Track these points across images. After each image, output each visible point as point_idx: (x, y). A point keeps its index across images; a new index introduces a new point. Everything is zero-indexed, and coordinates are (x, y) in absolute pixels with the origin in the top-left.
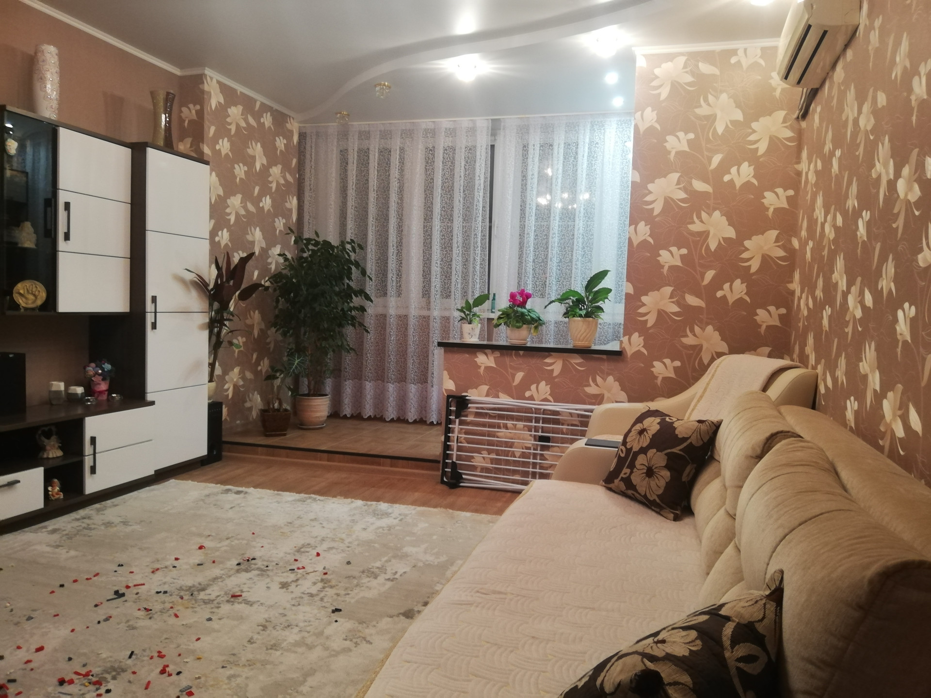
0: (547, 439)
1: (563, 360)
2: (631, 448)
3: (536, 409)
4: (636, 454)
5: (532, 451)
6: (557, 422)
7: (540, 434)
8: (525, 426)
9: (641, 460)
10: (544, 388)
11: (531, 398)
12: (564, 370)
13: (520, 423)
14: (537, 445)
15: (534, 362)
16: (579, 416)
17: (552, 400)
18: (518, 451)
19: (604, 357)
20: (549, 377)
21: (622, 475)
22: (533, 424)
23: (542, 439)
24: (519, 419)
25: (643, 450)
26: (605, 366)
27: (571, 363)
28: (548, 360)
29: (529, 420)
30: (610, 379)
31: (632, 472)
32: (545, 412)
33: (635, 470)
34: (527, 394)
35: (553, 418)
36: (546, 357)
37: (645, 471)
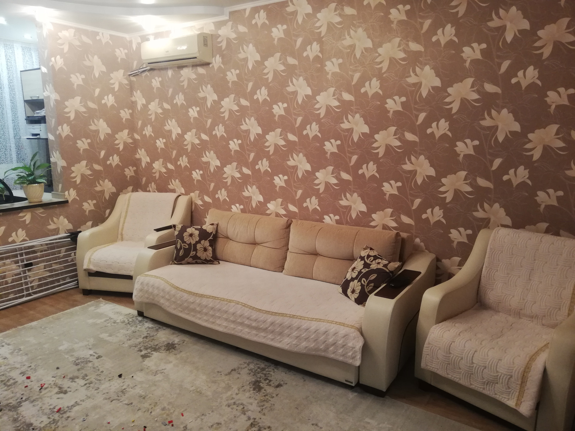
0: (31, 265)
1: (31, 213)
2: (190, 243)
3: (18, 248)
4: (195, 245)
5: (22, 275)
6: (34, 252)
7: (25, 263)
8: (12, 261)
9: (199, 246)
10: (21, 234)
11: (14, 242)
12: (33, 218)
13: (8, 260)
14: (25, 270)
15: (11, 218)
16: (47, 244)
17: (28, 239)
18: (9, 279)
19: (56, 206)
20: (23, 226)
21: (191, 255)
22: (19, 258)
23: (27, 265)
24: (7, 258)
25: (197, 242)
26: (58, 211)
27: (36, 213)
28: (21, 215)
29: (16, 256)
30: (62, 217)
31: (197, 252)
32: (26, 248)
33: (198, 251)
34: (10, 240)
35: (31, 251)
36: (19, 213)
37: (203, 250)
